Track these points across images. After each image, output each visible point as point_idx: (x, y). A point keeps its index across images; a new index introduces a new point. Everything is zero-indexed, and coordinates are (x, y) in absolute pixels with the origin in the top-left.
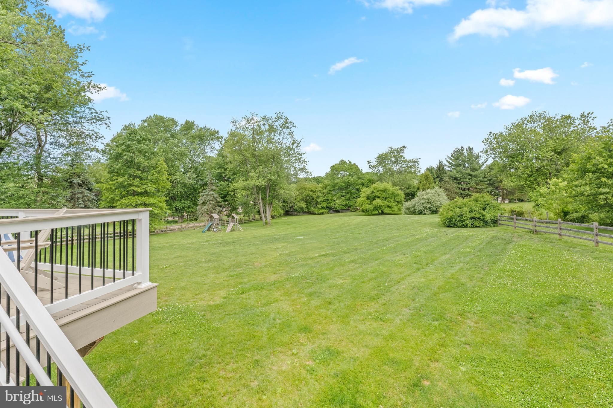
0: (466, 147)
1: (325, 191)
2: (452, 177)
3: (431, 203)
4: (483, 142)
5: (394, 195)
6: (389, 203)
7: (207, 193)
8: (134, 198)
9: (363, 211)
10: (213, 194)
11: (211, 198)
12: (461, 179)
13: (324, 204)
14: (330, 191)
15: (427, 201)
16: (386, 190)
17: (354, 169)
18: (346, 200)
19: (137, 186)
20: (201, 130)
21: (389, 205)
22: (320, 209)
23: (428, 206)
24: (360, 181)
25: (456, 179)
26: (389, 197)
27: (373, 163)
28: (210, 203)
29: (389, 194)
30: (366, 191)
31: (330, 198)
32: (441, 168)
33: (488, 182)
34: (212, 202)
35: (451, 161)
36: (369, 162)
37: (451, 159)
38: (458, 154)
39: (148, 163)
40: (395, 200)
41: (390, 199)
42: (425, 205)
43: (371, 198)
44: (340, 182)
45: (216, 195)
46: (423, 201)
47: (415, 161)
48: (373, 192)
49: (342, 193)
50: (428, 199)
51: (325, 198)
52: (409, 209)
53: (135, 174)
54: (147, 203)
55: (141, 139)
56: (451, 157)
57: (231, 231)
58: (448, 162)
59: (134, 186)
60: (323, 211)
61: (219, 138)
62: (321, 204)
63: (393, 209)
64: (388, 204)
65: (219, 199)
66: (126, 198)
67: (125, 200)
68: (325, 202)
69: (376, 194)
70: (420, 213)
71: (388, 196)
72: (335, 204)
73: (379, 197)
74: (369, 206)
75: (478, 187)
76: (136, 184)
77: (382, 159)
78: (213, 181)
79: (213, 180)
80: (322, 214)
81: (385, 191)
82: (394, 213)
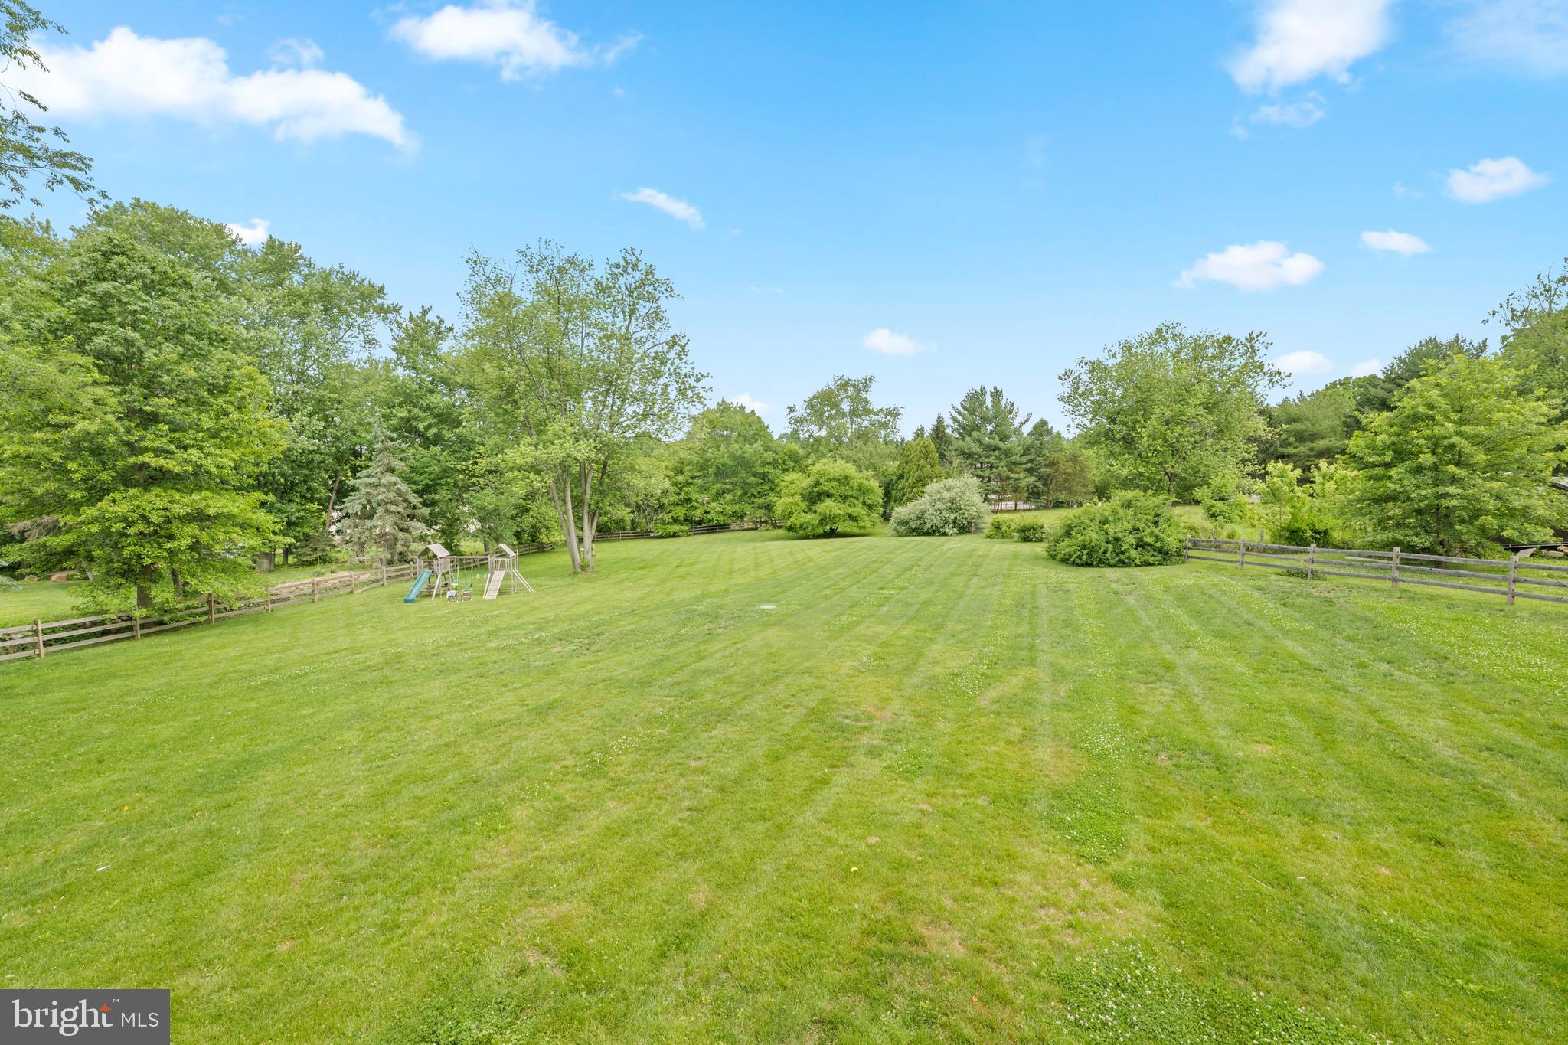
0: (989, 389)
1: (680, 478)
2: (963, 453)
3: (958, 509)
4: (1060, 378)
5: (863, 491)
6: (854, 509)
7: (373, 480)
8: (148, 496)
9: (790, 529)
10: (395, 484)
11: (391, 495)
12: (980, 456)
13: (680, 512)
14: (693, 478)
15: (949, 504)
16: (846, 478)
17: (754, 428)
18: (733, 502)
19: (158, 452)
20: (326, 277)
21: (854, 514)
22: (669, 523)
23: (953, 516)
24: (769, 456)
25: (970, 455)
26: (851, 496)
27: (801, 411)
28: (387, 511)
29: (852, 489)
30: (795, 482)
31: (694, 496)
32: (939, 431)
33: (1029, 465)
34: (393, 508)
35: (960, 418)
36: (792, 409)
37: (960, 413)
38: (975, 399)
39: (197, 369)
40: (864, 503)
41: (854, 500)
42: (946, 514)
43: (814, 497)
44: (722, 456)
45: (404, 487)
46: (939, 505)
47: (894, 414)
48: (817, 484)
49: (725, 483)
50: (953, 500)
51: (682, 497)
52: (906, 523)
53: (148, 409)
54: (212, 511)
55: (156, 277)
56: (961, 409)
57: (501, 593)
58: (954, 419)
59: (146, 450)
60: (676, 528)
61: (383, 311)
62: (671, 511)
63: (862, 524)
64: (851, 510)
65: (415, 500)
66: (117, 495)
67: (114, 501)
68: (680, 507)
69: (825, 488)
70: (934, 531)
71: (850, 493)
72: (707, 512)
73: (829, 496)
74: (810, 516)
75: (1012, 475)
76: (156, 444)
77: (823, 404)
78: (391, 444)
79: (392, 440)
80: (675, 535)
81: (845, 480)
82: (863, 531)
